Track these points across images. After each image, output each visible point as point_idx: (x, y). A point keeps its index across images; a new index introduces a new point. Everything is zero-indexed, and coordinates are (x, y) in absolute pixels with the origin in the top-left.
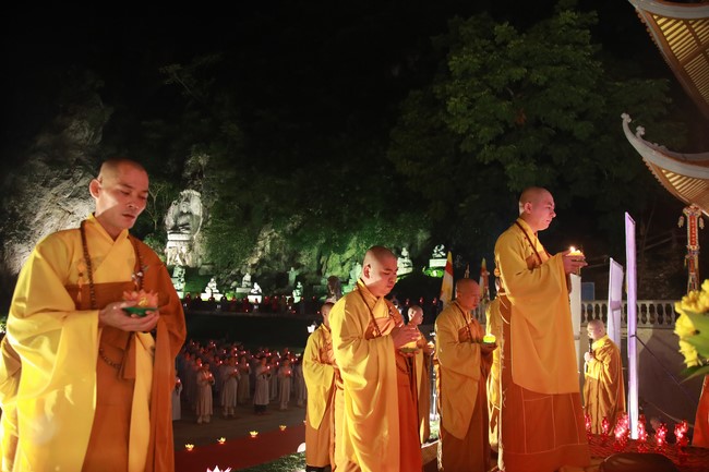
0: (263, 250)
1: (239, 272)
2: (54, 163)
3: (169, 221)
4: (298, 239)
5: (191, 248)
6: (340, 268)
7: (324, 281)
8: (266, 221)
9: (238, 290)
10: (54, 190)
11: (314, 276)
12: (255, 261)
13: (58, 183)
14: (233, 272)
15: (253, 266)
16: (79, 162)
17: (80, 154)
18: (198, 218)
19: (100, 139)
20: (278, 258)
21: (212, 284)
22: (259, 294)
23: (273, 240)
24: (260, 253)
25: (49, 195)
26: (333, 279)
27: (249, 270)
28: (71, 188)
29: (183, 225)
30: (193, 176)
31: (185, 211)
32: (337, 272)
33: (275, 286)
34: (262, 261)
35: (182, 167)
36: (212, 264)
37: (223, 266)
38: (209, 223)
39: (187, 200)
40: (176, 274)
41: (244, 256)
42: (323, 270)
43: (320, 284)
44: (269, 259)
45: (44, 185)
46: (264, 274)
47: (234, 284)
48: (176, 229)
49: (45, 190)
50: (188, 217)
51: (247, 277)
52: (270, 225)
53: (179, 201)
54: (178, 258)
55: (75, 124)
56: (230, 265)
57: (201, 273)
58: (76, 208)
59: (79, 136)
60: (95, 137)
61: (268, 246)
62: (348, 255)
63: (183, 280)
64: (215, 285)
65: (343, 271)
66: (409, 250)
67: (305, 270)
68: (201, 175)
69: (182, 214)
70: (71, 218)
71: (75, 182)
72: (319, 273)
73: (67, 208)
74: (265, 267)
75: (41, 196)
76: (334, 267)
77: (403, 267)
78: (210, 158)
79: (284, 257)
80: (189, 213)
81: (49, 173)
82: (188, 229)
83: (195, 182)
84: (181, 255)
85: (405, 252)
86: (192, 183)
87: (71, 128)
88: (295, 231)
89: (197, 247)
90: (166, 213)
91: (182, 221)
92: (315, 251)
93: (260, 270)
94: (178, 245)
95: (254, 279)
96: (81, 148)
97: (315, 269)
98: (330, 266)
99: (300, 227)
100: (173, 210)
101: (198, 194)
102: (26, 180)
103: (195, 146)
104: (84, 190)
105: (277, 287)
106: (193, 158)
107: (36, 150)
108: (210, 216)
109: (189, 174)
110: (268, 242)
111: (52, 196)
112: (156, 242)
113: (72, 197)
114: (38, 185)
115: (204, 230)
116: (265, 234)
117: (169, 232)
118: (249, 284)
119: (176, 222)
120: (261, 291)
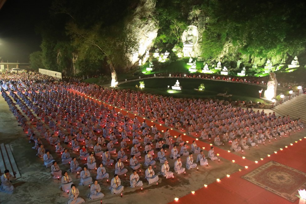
1: (215, 61)
2: (142, 18)
3: (184, 38)
4: (245, 49)
5: (193, 50)
6: (259, 61)
8: (227, 40)
9: (216, 68)
10: (143, 29)
11: (247, 64)
12: (222, 56)
13: (144, 26)
14: (212, 61)
15: (221, 58)
16: (150, 16)
17: (149, 13)
18: (196, 37)
20: (231, 55)
21: (206, 67)
22: (226, 71)
23: (230, 48)
24: (224, 53)
27: (219, 60)
28: (148, 27)
29: (190, 41)
30: (193, 19)
31: (190, 35)
33: (230, 67)
34: (225, 57)
35: (187, 15)
36: (202, 56)
37: (208, 58)
38: (201, 40)
39: (191, 30)
41: (217, 54)
42: (252, 61)
43: (252, 68)
44: (228, 55)
45: (139, 28)
46: (225, 62)
47: (213, 66)
48: (187, 42)
50: (192, 37)
51: (219, 63)
52: (229, 42)
53: (187, 30)
54: (188, 54)
56: (211, 58)
57: (199, 60)
58: (149, 35)
59: (149, 6)
60: (154, 4)
61: (227, 51)
65: (261, 62)
67: (243, 61)
68: (197, 19)
69: (189, 35)
70: (148, 39)
71: (149, 25)
72: (251, 63)
73: (147, 36)
74: (226, 59)
75: (138, 32)
78: (201, 11)
79: (234, 55)
80: (192, 35)
81: (141, 22)
82: (192, 42)
83: (195, 22)
86: (193, 22)
87: (147, 2)
89: (196, 49)
90: (182, 35)
91: (189, 39)
93: (224, 60)
94: (188, 49)
96: (150, 10)
97: (248, 60)
98: (255, 60)
100: (185, 34)
102: (134, 26)
103: (194, 6)
104: (152, 27)
105: (231, 68)
106: (193, 11)
107: (136, 14)
108: (201, 37)
109: (191, 18)
110: (228, 48)
111: (142, 31)
112: (179, 48)
113: (148, 31)
114: (137, 28)
115: (199, 42)
116: (226, 45)
117: (184, 43)
118: (220, 66)
119: (187, 39)
120: (227, 70)
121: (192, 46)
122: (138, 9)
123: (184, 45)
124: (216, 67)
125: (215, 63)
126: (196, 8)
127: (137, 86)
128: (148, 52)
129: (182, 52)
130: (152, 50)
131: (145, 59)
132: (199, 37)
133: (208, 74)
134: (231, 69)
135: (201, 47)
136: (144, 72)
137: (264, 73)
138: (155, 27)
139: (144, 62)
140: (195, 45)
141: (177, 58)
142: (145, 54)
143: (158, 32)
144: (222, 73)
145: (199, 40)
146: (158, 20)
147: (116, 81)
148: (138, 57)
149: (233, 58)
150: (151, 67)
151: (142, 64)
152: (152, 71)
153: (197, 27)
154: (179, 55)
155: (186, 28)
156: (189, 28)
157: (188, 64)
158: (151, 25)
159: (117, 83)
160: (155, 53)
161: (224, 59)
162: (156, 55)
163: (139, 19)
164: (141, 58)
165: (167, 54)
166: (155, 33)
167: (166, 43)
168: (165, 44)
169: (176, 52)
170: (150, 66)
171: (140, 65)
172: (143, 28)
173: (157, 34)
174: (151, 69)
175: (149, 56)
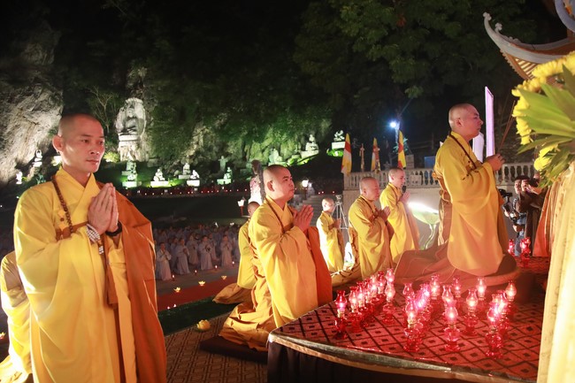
0: (198, 143)
1: (180, 162)
2: (16, 82)
3: (119, 125)
4: (225, 133)
5: (139, 146)
6: (260, 154)
7: (249, 165)
8: (198, 120)
9: (180, 177)
10: (20, 106)
11: (240, 162)
12: (192, 152)
13: (22, 99)
14: (175, 163)
15: (191, 157)
16: (37, 80)
17: (37, 74)
18: (142, 121)
19: (52, 59)
20: (210, 149)
21: (159, 174)
22: (197, 179)
23: (205, 135)
24: (195, 146)
25: (16, 110)
26: (255, 163)
27: (188, 160)
28: (33, 102)
29: (130, 128)
30: (135, 87)
31: (131, 116)
32: (259, 158)
33: (209, 172)
34: (198, 153)
35: (125, 80)
36: (158, 157)
37: (166, 159)
38: (152, 124)
39: (132, 107)
40: (129, 168)
41: (183, 149)
42: (247, 156)
43: (245, 168)
44: (203, 150)
45: (10, 101)
46: (200, 163)
47: (177, 172)
48: (125, 131)
49: (12, 106)
50: (134, 121)
51: (187, 166)
52: (202, 123)
53: (125, 108)
54: (129, 155)
55: (29, 48)
56: (172, 158)
57: (149, 166)
58: (40, 119)
59: (34, 58)
60: (48, 58)
61: (202, 141)
62: (266, 143)
63: (135, 172)
64: (161, 174)
65: (263, 156)
66: (315, 136)
67: (233, 157)
68: (141, 85)
69: (129, 118)
70: (36, 128)
71: (36, 97)
72: (244, 159)
73: (32, 120)
74: (201, 157)
75: (9, 111)
76: (256, 152)
77: (311, 151)
78: (148, 71)
79: (215, 148)
80: (135, 118)
81: (12, 91)
82: (135, 130)
83: (137, 91)
84: (131, 152)
85: (312, 138)
86: (135, 92)
87: (27, 50)
88: (222, 126)
89: (144, 144)
90: (116, 118)
91: (129, 124)
92: (240, 142)
93: (196, 160)
94: (128, 144)
95: (192, 168)
96: (37, 68)
97: (241, 156)
98: (253, 153)
99: (226, 123)
100: (121, 116)
101: (140, 101)
103: (134, 61)
104: (45, 104)
105: (211, 173)
106: (133, 72)
108: (152, 119)
109: (131, 84)
110: (201, 136)
111: (18, 111)
112: (110, 143)
113: (35, 110)
114: (5, 102)
115: (146, 131)
116: (199, 131)
117: (119, 134)
118: (188, 171)
119: (124, 125)
120: (198, 177)
123: (121, 138)
125: (180, 167)
126: (138, 65)
128: (39, 156)
129: (117, 152)
131: (32, 171)
132: (147, 119)
133: (162, 189)
134: (210, 176)
135: (154, 139)
138: (52, 103)
139: (29, 177)
140: (141, 136)
142: (33, 161)
144: (189, 183)
145: (148, 125)
146: (59, 89)
148: (16, 167)
149: (214, 154)
153: (143, 100)
154: (109, 158)
155: (123, 104)
158: (42, 98)
160: (55, 157)
161: (196, 157)
162: (58, 160)
164: (23, 167)
166: (54, 116)
171: (19, 183)
172: (20, 104)
175: (41, 163)
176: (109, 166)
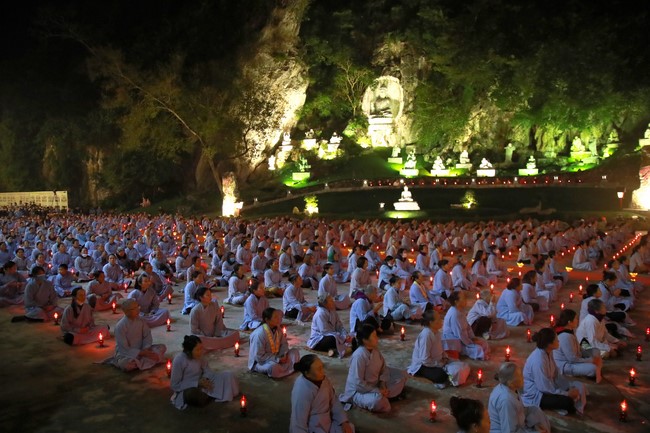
0: (473, 129)
1: (450, 151)
2: (276, 55)
3: (367, 105)
5: (394, 130)
7: (548, 155)
8: (475, 102)
9: (458, 166)
11: (527, 151)
12: (466, 139)
13: (280, 74)
14: (444, 151)
15: (465, 144)
17: (290, 47)
18: (397, 102)
21: (438, 162)
22: (489, 168)
23: (481, 119)
24: (470, 132)
28: (288, 78)
29: (385, 110)
30: (388, 62)
31: (383, 96)
32: (553, 146)
34: (473, 139)
35: (372, 54)
36: (415, 144)
38: (411, 107)
40: (395, 154)
41: (455, 135)
42: (538, 145)
43: (544, 157)
44: (479, 136)
45: (269, 77)
46: (475, 151)
47: (450, 160)
48: (377, 113)
49: (271, 82)
50: (388, 102)
51: (465, 155)
52: (478, 106)
53: (375, 87)
54: (382, 140)
55: (286, 17)
58: (290, 97)
59: (289, 28)
60: (297, 28)
61: (477, 126)
64: (441, 161)
65: (556, 144)
68: (397, 61)
71: (290, 72)
73: (285, 98)
74: (477, 144)
78: (406, 45)
79: (490, 135)
80: (388, 98)
81: (273, 64)
82: (390, 113)
83: (392, 69)
84: (385, 137)
86: (388, 70)
89: (401, 128)
91: (382, 105)
92: (528, 128)
93: (472, 146)
94: (382, 128)
96: (290, 40)
97: (527, 144)
98: (545, 141)
100: (369, 96)
102: (257, 73)
103: (390, 34)
104: (295, 80)
106: (386, 46)
107: (263, 44)
108: (411, 100)
109: (383, 61)
110: (477, 121)
111: (276, 87)
112: (359, 127)
113: (289, 87)
114: (266, 77)
115: (406, 112)
116: (474, 114)
117: (370, 117)
118: (468, 160)
119: (375, 106)
120: (490, 165)
121: (390, 121)
122: (267, 33)
123: (373, 121)
124: (459, 162)
125: (454, 155)
126: (393, 38)
127: (296, 210)
128: (287, 139)
129: (367, 137)
130: (297, 135)
132: (405, 100)
135: (414, 122)
136: (289, 184)
137: (581, 164)
138: (301, 80)
140: (396, 120)
141: (360, 149)
142: (279, 144)
143: (307, 92)
144: (480, 173)
145: (406, 107)
146: (307, 64)
147: (238, 201)
148: (265, 151)
149: (491, 141)
150: (306, 170)
151: (276, 166)
152: (309, 180)
153: (400, 78)
154: (363, 143)
155: (371, 82)
156: (378, 83)
157: (390, 160)
158: (294, 73)
159: (240, 205)
160: (305, 141)
161: (472, 144)
162: (309, 144)
163: (267, 57)
164: (272, 152)
165: (336, 139)
166: (301, 93)
167: (328, 118)
168: (326, 119)
169: (353, 137)
170: (302, 168)
171: (272, 168)
172: (278, 80)
173: (305, 96)
174: (308, 175)
175: (291, 147)
176: (367, 152)
